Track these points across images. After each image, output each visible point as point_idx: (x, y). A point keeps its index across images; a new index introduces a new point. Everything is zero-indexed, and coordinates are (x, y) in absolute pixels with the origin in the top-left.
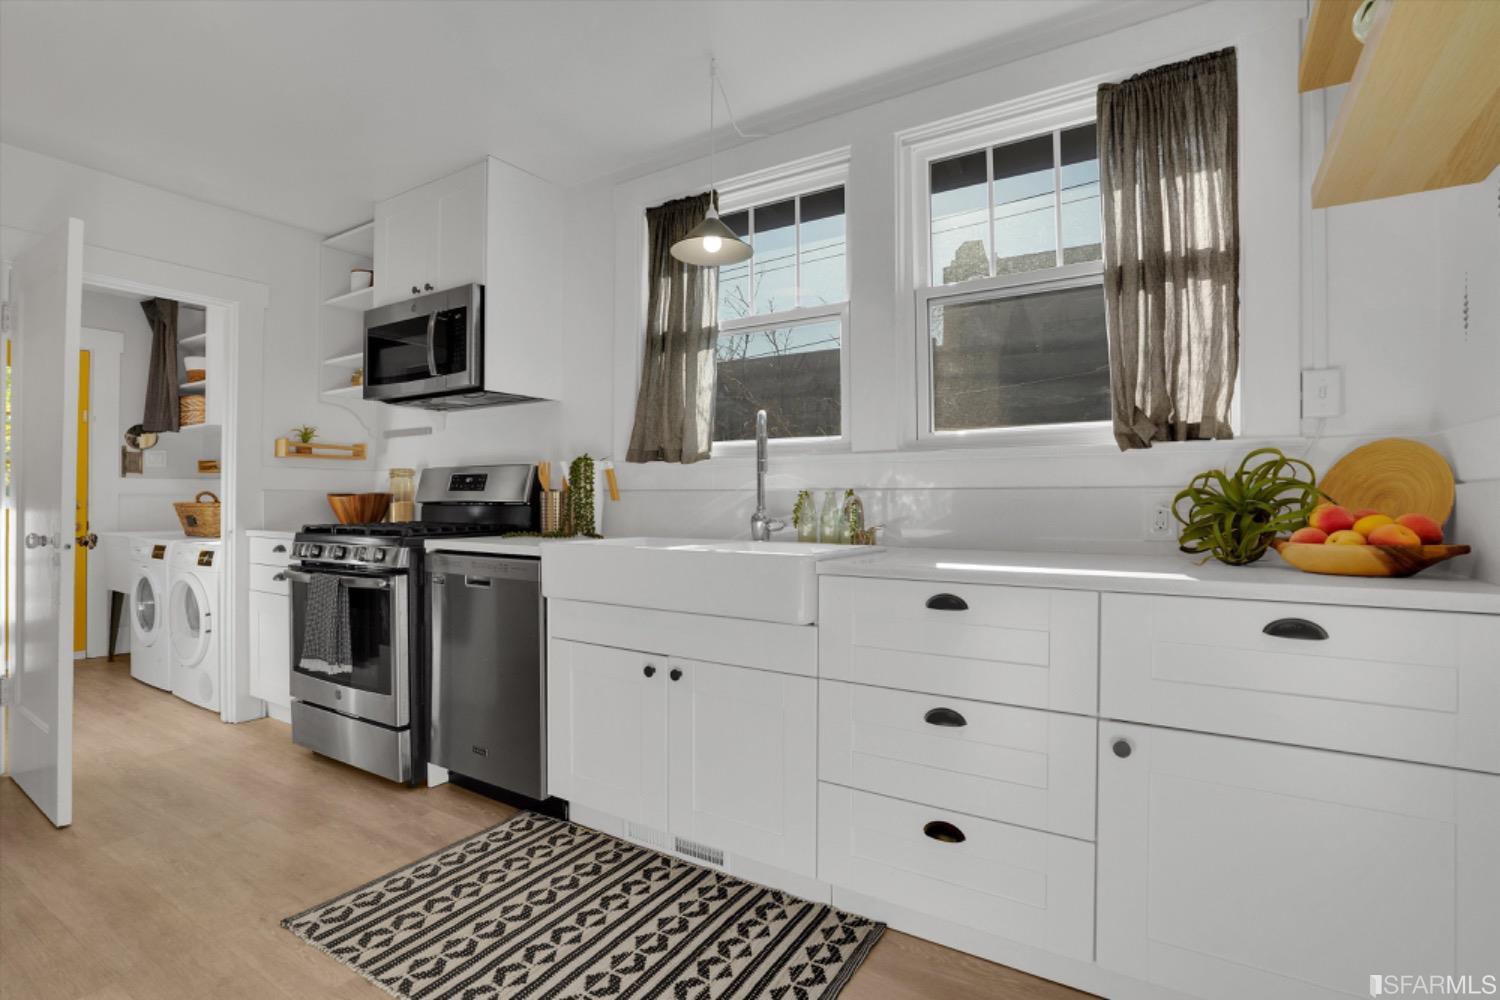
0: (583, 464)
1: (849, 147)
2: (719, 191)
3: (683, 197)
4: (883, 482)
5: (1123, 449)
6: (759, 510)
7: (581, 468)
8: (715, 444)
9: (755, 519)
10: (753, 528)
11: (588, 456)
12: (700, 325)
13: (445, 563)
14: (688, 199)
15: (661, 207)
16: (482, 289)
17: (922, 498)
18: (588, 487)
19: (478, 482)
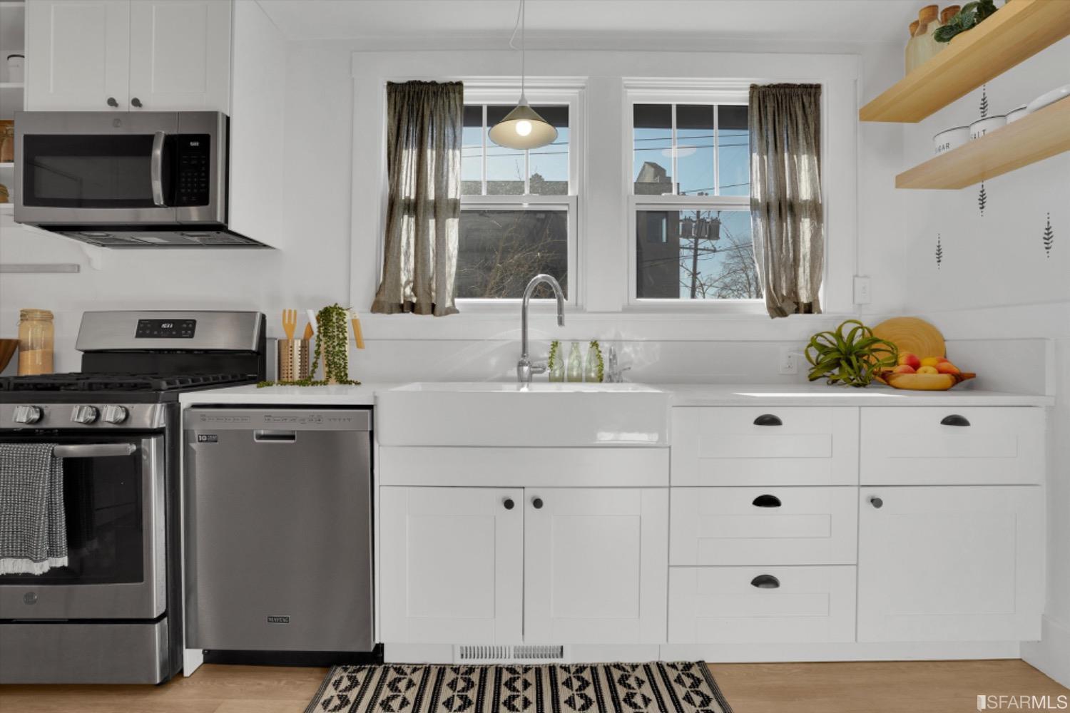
0: (334, 313)
1: (586, 78)
2: (465, 84)
3: (429, 80)
4: (611, 336)
5: (773, 317)
6: (523, 356)
7: (329, 317)
8: (457, 300)
9: (521, 364)
10: (519, 371)
11: (339, 305)
12: (447, 195)
13: (203, 418)
14: (434, 83)
15: (406, 84)
16: (228, 119)
17: (638, 349)
18: (341, 336)
19: (184, 327)
